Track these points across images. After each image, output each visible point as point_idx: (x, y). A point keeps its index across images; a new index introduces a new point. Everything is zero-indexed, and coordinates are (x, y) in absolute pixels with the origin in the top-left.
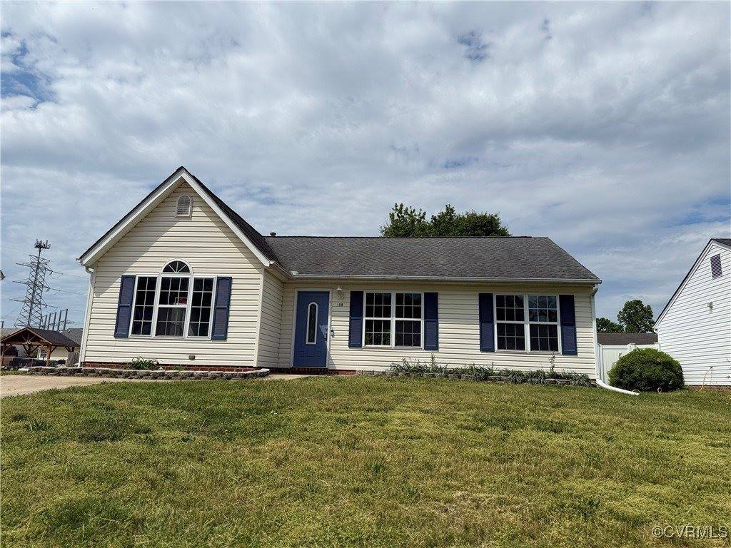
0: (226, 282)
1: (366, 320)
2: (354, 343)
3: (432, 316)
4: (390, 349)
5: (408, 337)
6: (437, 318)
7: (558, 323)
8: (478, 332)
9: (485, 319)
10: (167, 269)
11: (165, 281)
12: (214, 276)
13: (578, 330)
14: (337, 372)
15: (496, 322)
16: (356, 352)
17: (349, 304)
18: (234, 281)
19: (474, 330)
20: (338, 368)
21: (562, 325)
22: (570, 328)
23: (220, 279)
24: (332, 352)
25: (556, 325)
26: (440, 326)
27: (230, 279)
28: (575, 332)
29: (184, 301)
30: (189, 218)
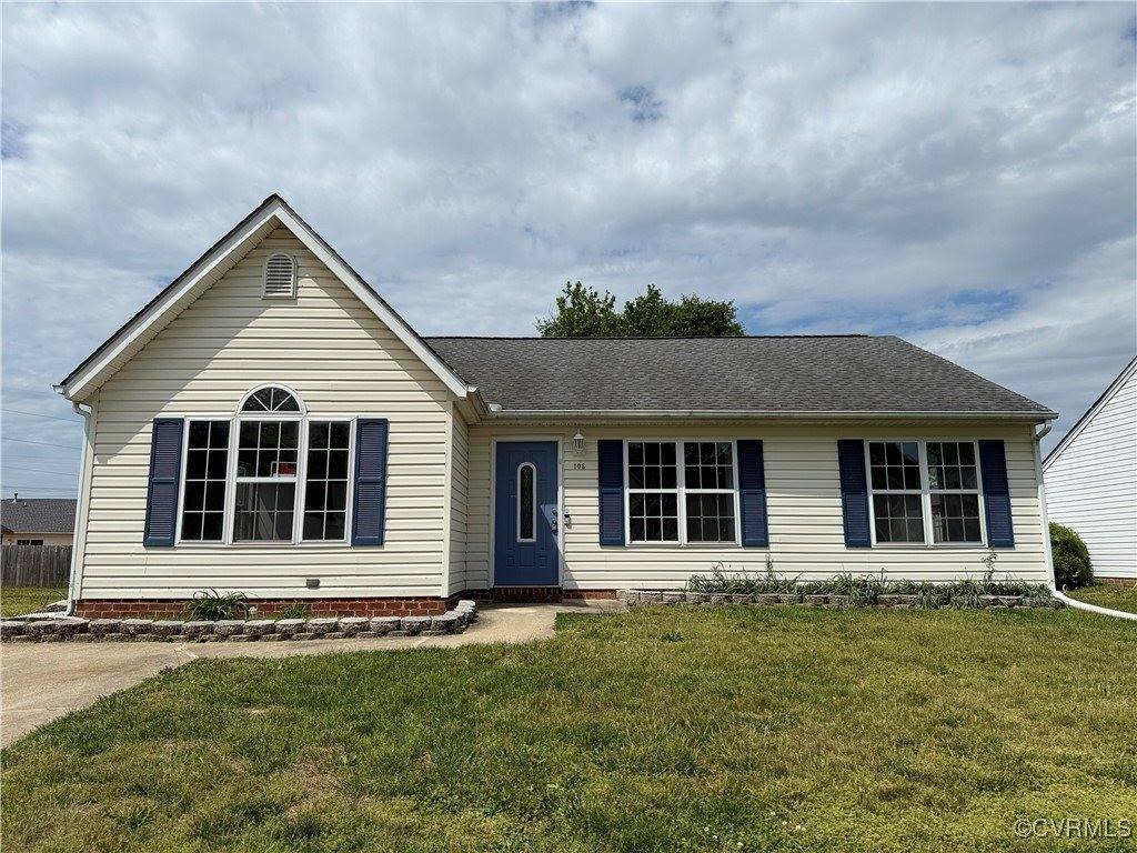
0: (376, 429)
1: (631, 495)
2: (610, 537)
3: (754, 482)
4: (679, 547)
5: (710, 525)
6: (763, 486)
7: (979, 492)
8: (840, 511)
9: (851, 487)
10: (250, 405)
11: (247, 428)
12: (349, 417)
13: (1013, 501)
14: (577, 595)
15: (871, 492)
16: (613, 554)
17: (596, 466)
18: (392, 428)
19: (833, 507)
20: (581, 586)
21: (986, 492)
22: (1000, 499)
23: (362, 424)
24: (568, 557)
25: (976, 495)
26: (769, 501)
27: (384, 423)
28: (1009, 507)
29: (292, 469)
30: (293, 299)
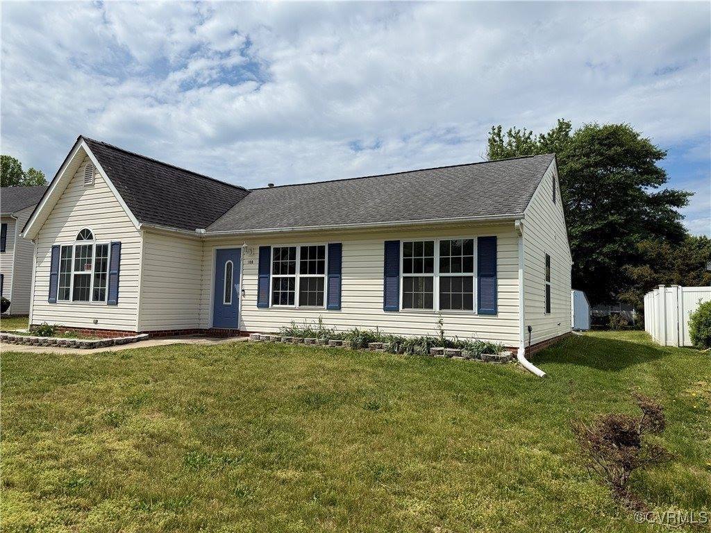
0: (117, 246)
1: (273, 278)
2: (262, 304)
3: (336, 270)
4: (295, 309)
5: (311, 297)
6: (340, 273)
7: (474, 275)
8: (382, 288)
9: (390, 271)
10: (79, 238)
11: (78, 248)
12: (108, 242)
13: (500, 282)
14: (246, 334)
15: (402, 275)
16: (264, 312)
17: (258, 261)
18: (123, 246)
19: (378, 285)
20: (248, 329)
21: (480, 276)
22: (490, 280)
23: (113, 244)
24: (243, 313)
25: (472, 277)
26: (343, 282)
27: (120, 243)
28: (496, 285)
29: (89, 268)
30: (93, 185)
